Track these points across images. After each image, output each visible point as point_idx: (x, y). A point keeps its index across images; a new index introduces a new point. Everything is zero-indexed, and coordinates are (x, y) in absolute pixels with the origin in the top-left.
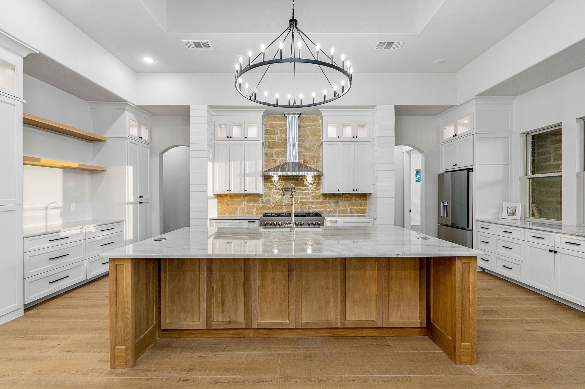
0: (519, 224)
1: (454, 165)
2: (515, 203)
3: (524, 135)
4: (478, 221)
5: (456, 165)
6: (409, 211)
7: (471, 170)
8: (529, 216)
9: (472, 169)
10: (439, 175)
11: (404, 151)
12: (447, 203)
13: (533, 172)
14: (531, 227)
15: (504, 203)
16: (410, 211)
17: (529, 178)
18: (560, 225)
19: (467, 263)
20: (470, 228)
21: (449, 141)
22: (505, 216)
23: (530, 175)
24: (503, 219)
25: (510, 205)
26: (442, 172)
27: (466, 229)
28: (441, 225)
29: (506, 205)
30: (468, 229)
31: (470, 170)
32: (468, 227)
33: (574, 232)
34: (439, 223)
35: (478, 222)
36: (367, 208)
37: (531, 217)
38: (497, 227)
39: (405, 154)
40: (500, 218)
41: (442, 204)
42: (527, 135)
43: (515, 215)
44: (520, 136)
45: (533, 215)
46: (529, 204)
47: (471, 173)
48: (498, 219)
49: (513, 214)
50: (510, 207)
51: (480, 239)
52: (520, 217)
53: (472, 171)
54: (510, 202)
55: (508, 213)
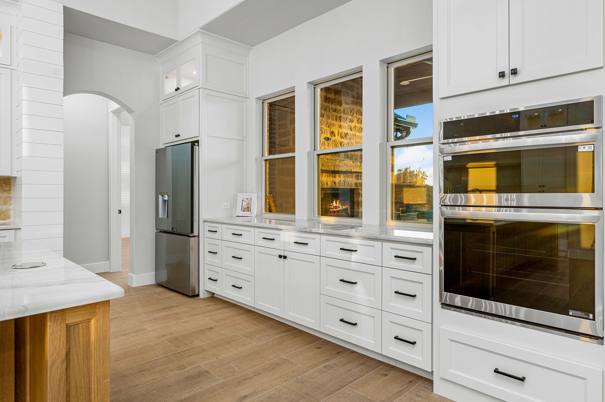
0: (255, 222)
1: (176, 136)
2: (251, 194)
3: (261, 101)
4: (205, 221)
5: (179, 135)
6: (118, 212)
7: (196, 144)
8: (266, 212)
9: (197, 142)
10: (157, 151)
11: (110, 111)
12: (166, 196)
13: (270, 153)
14: (267, 225)
15: (239, 194)
16: (120, 213)
17: (266, 160)
18: (293, 220)
19: (82, 322)
20: (196, 233)
21: (171, 98)
22: (239, 212)
23: (267, 156)
24: (237, 216)
25: (246, 196)
26: (162, 146)
27: (190, 235)
28: (160, 232)
29: (240, 196)
30: (192, 235)
31: (194, 143)
32: (192, 231)
33: (302, 228)
34: (157, 229)
35: (206, 223)
36: (12, 207)
37: (268, 213)
38: (226, 228)
39: (111, 115)
40: (234, 215)
41: (160, 197)
42: (263, 102)
43: (251, 210)
44: (256, 102)
45: (270, 211)
46: (266, 195)
47: (196, 148)
48: (232, 217)
49: (248, 209)
50: (245, 200)
51: (208, 248)
52: (256, 213)
53: (198, 146)
54: (246, 193)
55: (243, 209)
